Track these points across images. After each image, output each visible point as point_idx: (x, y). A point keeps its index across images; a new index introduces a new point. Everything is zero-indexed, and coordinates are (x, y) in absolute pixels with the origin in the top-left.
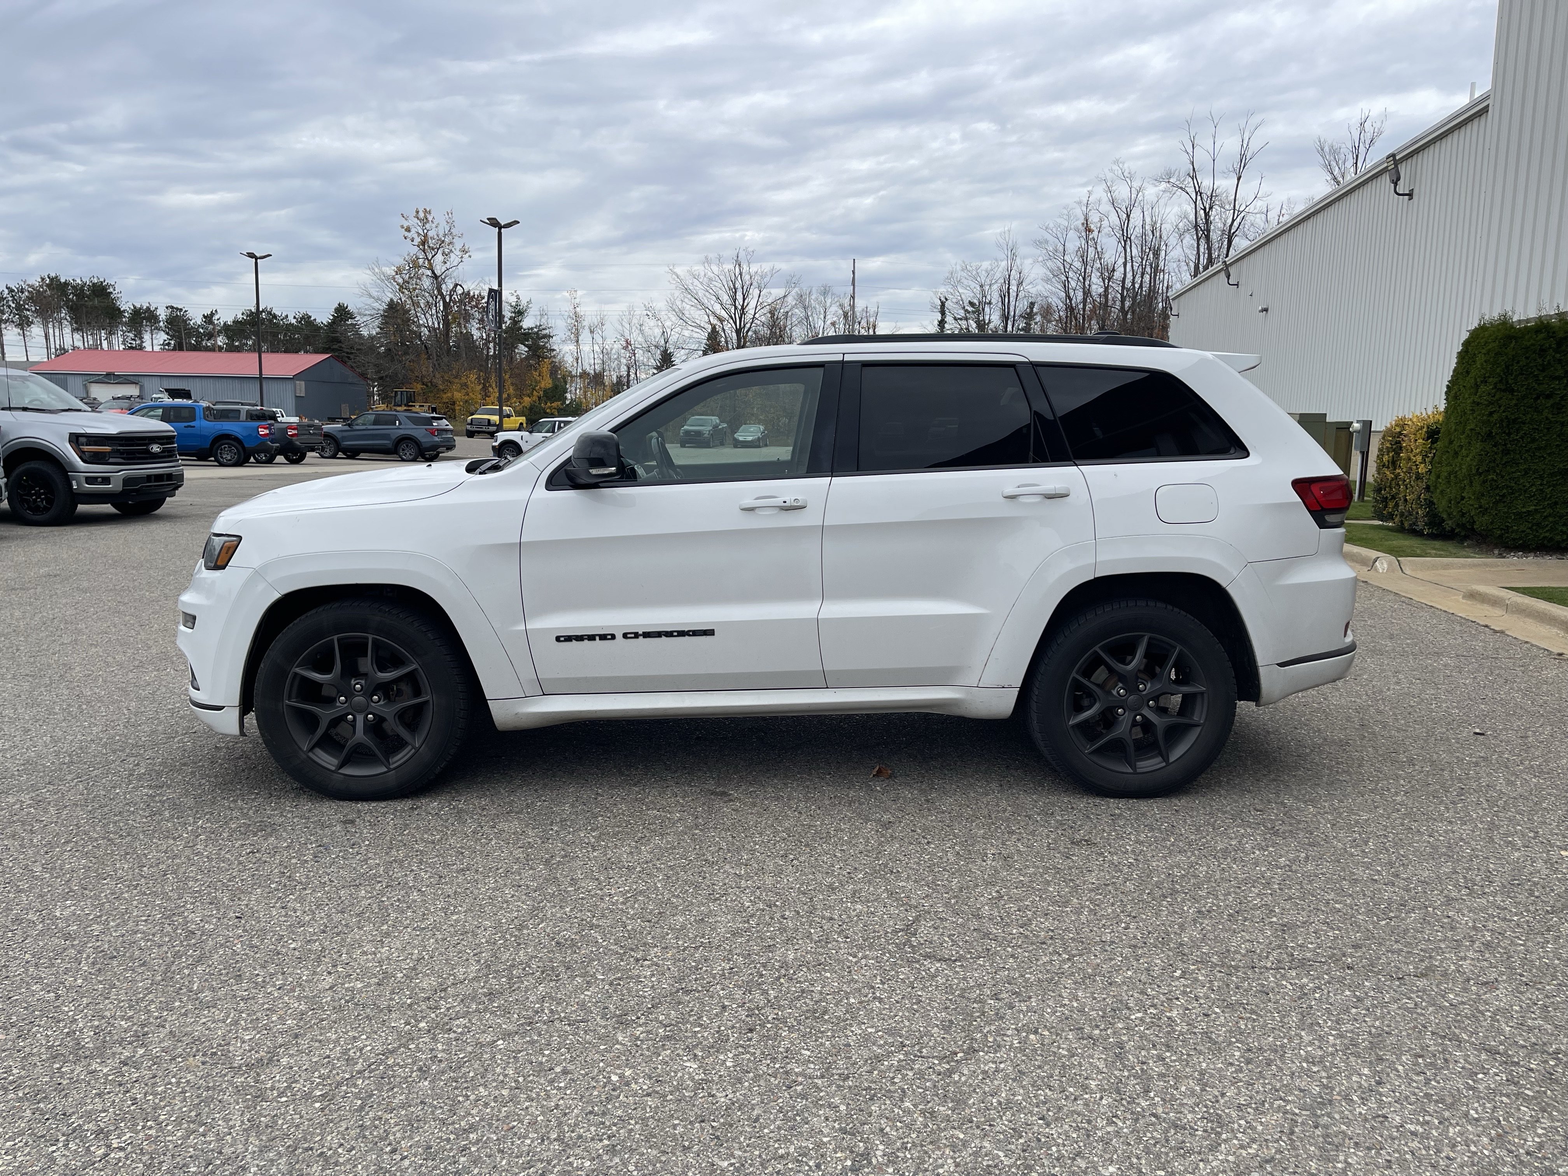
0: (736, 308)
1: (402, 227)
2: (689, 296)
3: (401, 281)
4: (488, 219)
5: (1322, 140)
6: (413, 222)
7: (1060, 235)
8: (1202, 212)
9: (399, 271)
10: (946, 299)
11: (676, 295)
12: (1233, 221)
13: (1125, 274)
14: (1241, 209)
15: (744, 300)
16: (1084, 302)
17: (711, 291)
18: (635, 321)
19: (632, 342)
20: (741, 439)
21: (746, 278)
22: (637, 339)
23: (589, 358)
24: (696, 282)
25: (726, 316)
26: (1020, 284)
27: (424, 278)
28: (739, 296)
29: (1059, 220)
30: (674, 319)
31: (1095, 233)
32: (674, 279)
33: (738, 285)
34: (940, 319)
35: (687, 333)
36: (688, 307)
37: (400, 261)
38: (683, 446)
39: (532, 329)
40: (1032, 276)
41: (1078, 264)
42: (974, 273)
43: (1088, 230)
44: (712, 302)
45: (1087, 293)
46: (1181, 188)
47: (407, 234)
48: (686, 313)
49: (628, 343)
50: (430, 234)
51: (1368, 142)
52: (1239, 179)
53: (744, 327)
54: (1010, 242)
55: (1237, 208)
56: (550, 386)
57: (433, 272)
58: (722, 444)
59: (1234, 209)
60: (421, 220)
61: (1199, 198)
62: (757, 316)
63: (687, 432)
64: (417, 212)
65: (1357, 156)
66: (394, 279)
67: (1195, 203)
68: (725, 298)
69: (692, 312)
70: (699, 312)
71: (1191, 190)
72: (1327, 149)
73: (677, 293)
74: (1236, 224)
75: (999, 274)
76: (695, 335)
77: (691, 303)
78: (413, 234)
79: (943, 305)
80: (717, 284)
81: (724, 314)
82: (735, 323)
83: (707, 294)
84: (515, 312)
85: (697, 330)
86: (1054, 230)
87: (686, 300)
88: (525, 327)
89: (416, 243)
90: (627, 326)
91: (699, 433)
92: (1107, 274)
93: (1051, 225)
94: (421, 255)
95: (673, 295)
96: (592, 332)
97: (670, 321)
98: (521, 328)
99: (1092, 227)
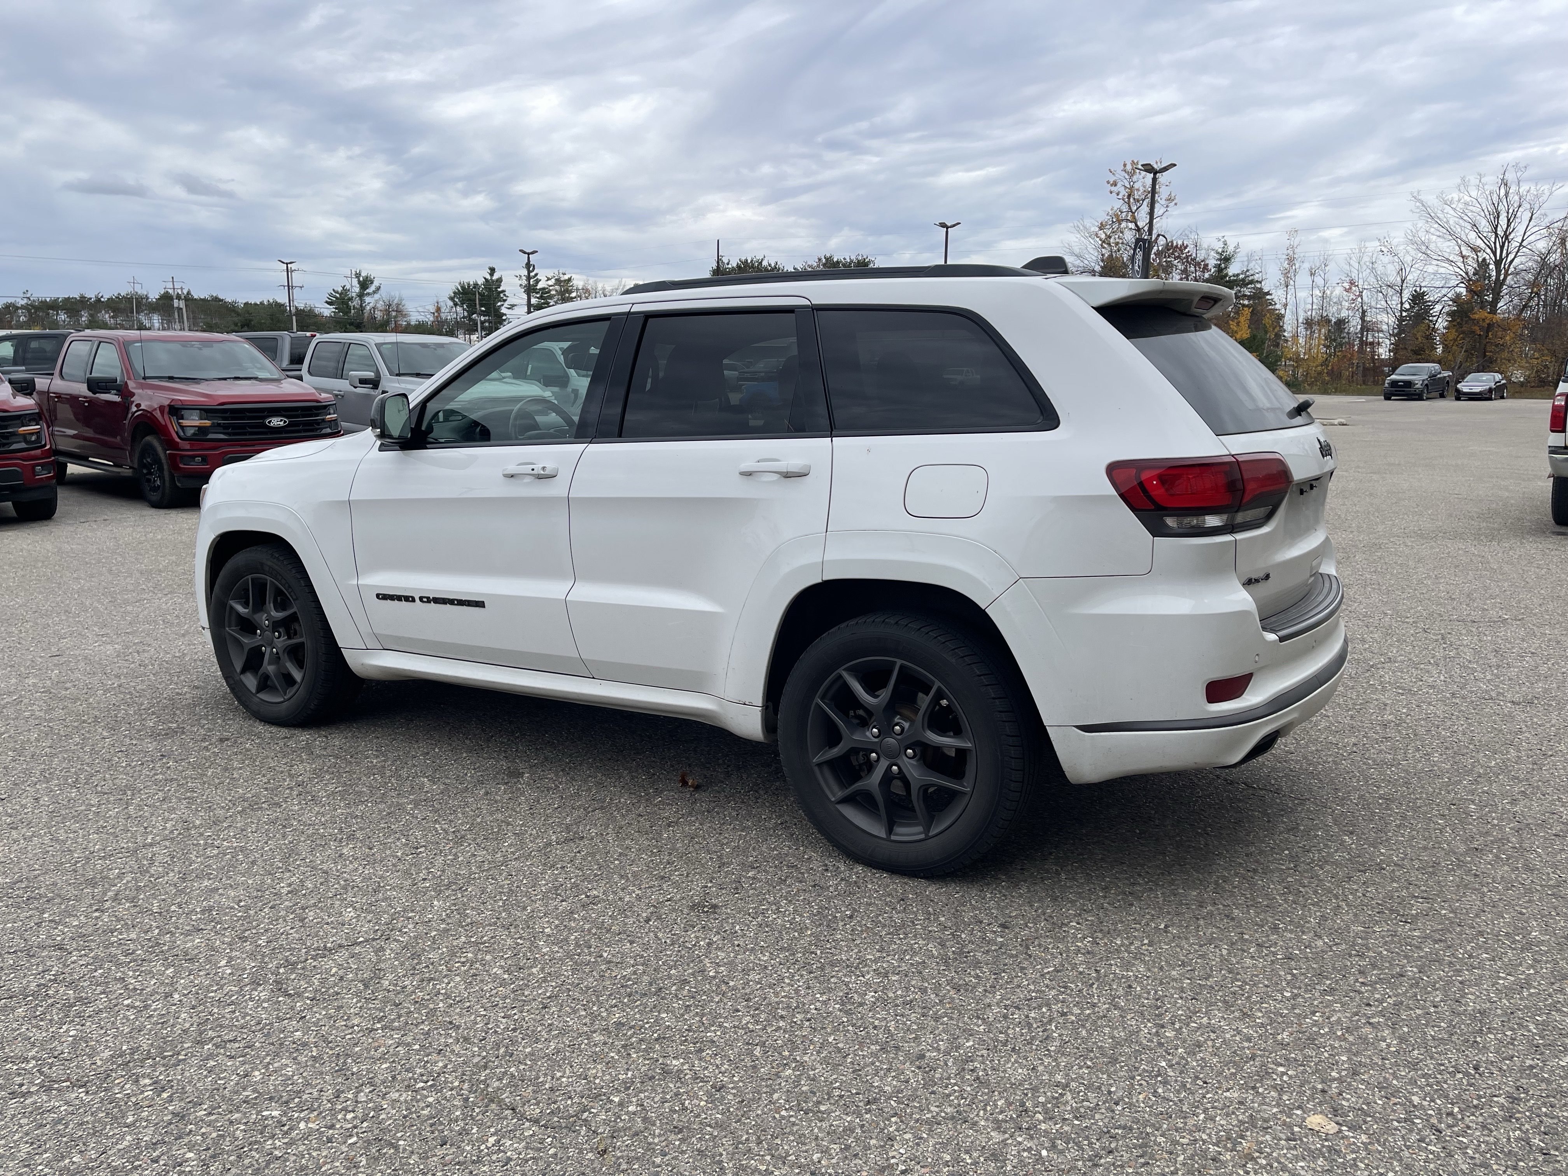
0: (1497, 235)
1: (1108, 182)
2: (1436, 226)
3: (1103, 236)
4: (1142, 165)
6: (1121, 175)
9: (1102, 227)
11: (1419, 225)
15: (1508, 226)
17: (1466, 218)
18: (1366, 259)
19: (1361, 283)
20: (1466, 390)
21: (1514, 199)
22: (1366, 279)
23: (1305, 303)
24: (1448, 209)
25: (1483, 246)
27: (1126, 232)
28: (1503, 221)
30: (1413, 253)
32: (1418, 207)
33: (1502, 208)
35: (1431, 269)
36: (1434, 238)
37: (1104, 218)
38: (1387, 398)
39: (1238, 275)
44: (1467, 231)
47: (1113, 188)
48: (1432, 246)
49: (1352, 283)
50: (1136, 186)
53: (1507, 256)
56: (1248, 336)
57: (1136, 225)
58: (1442, 396)
60: (1128, 173)
62: (1524, 244)
63: (1394, 383)
64: (1125, 165)
66: (1097, 235)
68: (1484, 226)
69: (1439, 244)
70: (1449, 243)
73: (1421, 224)
76: (1442, 270)
77: (1438, 233)
78: (1119, 188)
80: (1474, 209)
81: (1479, 243)
82: (1495, 254)
83: (1461, 221)
84: (1220, 260)
85: (1444, 265)
87: (1432, 230)
88: (1230, 274)
89: (1120, 196)
90: (1356, 265)
91: (1408, 384)
94: (1125, 208)
95: (1415, 225)
96: (1312, 274)
97: (1409, 255)
98: (1227, 275)
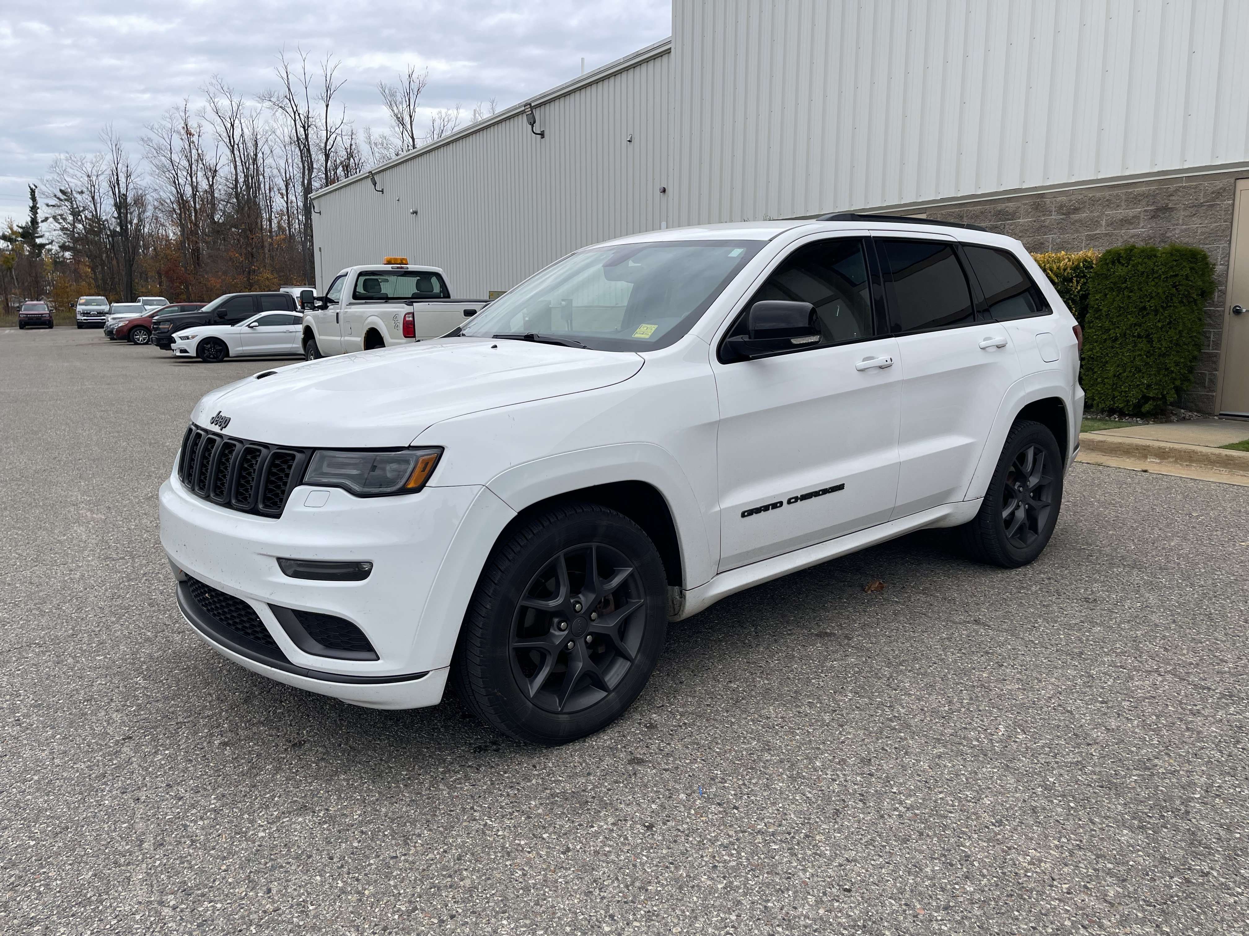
5: (383, 84)
7: (166, 136)
8: (302, 129)
10: (36, 187)
12: (327, 139)
13: (236, 174)
14: (333, 131)
16: (194, 196)
26: (128, 176)
29: (164, 123)
31: (196, 136)
34: (31, 205)
40: (139, 170)
41: (185, 163)
42: (79, 163)
43: (189, 133)
45: (195, 188)
46: (281, 107)
51: (416, 90)
52: (327, 106)
54: (114, 138)
55: (329, 128)
59: (327, 130)
61: (297, 117)
65: (409, 100)
67: (295, 121)
71: (290, 110)
72: (387, 91)
74: (330, 141)
75: (106, 166)
79: (33, 192)
86: (159, 130)
92: (210, 174)
93: (156, 126)
99: (193, 131)
